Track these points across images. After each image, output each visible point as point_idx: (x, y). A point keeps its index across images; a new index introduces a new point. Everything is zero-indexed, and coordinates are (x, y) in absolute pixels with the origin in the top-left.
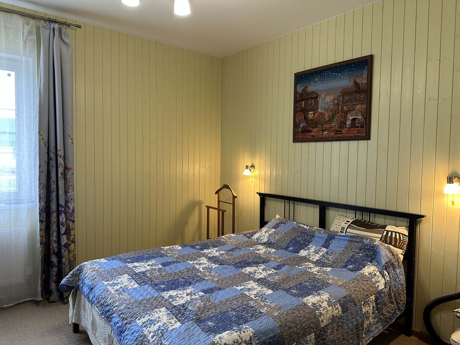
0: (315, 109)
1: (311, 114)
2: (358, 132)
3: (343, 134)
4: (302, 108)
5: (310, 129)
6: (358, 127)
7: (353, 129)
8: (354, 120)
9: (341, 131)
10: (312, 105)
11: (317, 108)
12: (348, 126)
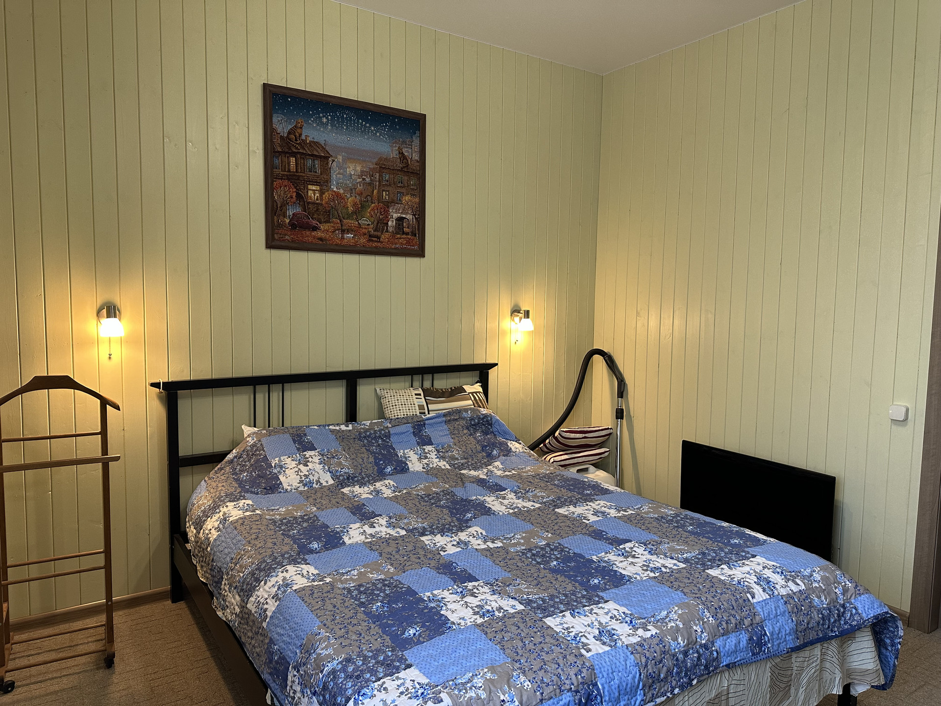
0: (324, 183)
1: (314, 190)
2: (408, 243)
3: (382, 242)
4: (289, 171)
5: (314, 223)
6: (407, 234)
7: (399, 236)
8: (400, 220)
9: (379, 238)
10: (316, 172)
11: (328, 181)
12: (390, 229)
